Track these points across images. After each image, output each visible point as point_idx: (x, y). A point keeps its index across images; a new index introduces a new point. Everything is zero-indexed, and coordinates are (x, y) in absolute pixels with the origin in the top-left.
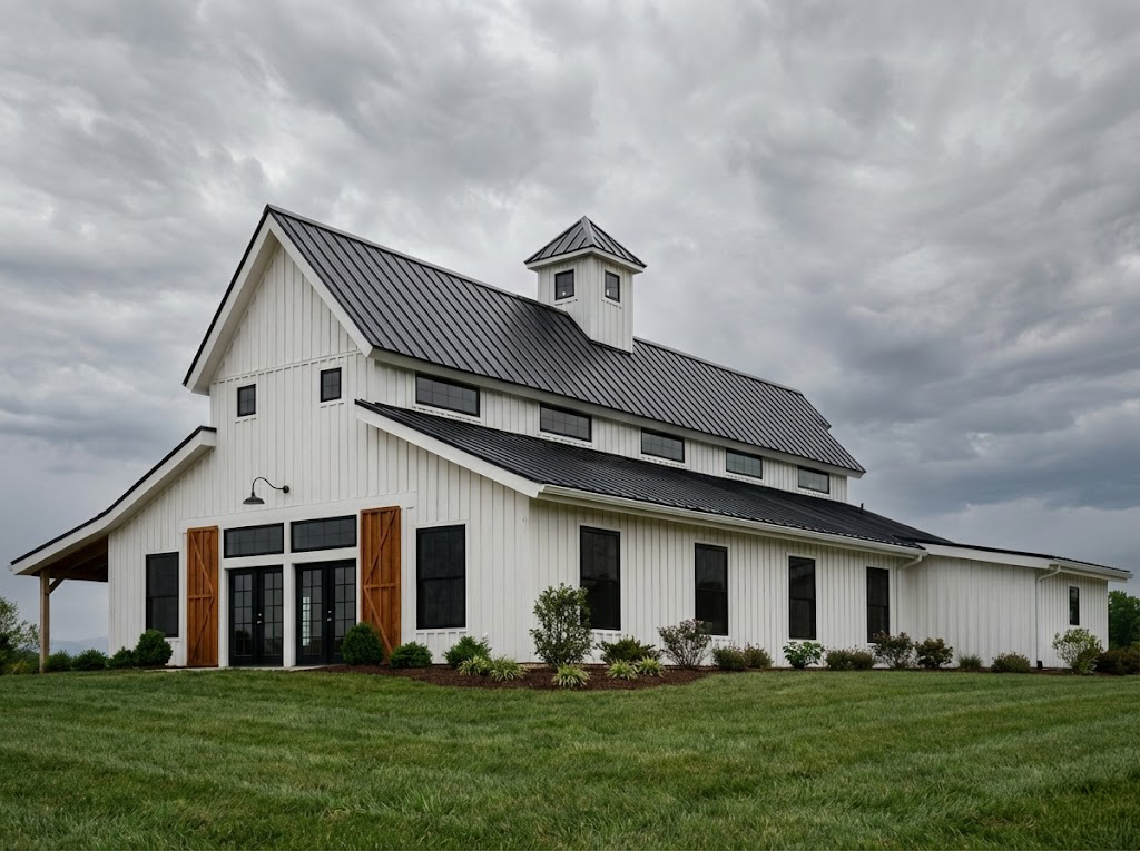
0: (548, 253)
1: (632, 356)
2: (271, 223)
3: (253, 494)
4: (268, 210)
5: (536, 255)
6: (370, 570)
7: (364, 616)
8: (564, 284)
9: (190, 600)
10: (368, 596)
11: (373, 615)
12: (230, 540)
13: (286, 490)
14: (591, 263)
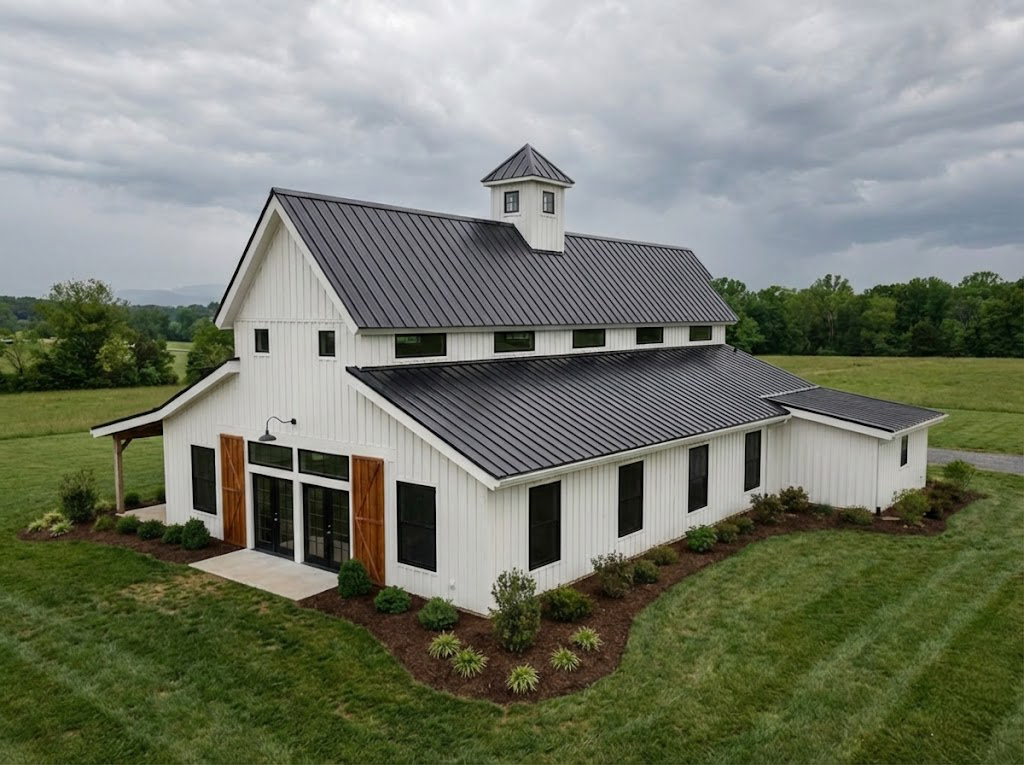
0: (499, 175)
1: (565, 257)
2: (275, 204)
3: (267, 432)
4: (273, 192)
5: (490, 175)
6: (360, 505)
7: (356, 553)
8: (512, 200)
9: (224, 490)
10: (359, 528)
11: (363, 545)
12: (253, 450)
13: (294, 422)
14: (532, 187)
